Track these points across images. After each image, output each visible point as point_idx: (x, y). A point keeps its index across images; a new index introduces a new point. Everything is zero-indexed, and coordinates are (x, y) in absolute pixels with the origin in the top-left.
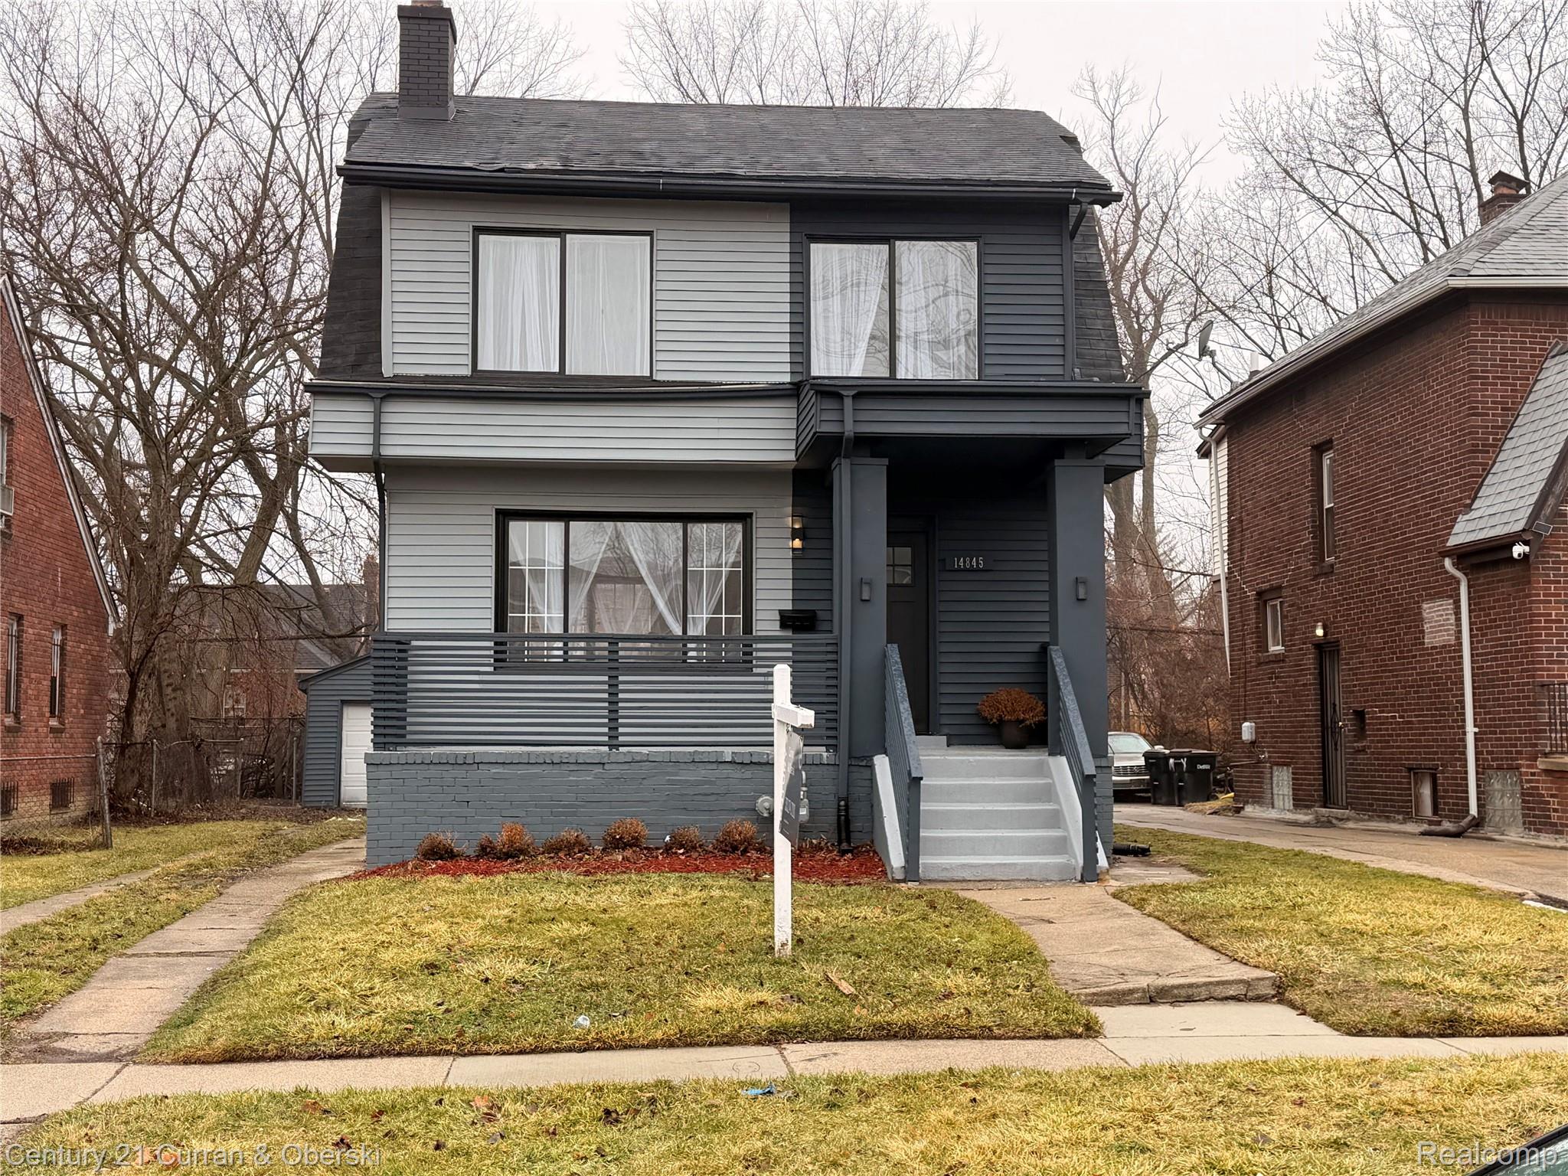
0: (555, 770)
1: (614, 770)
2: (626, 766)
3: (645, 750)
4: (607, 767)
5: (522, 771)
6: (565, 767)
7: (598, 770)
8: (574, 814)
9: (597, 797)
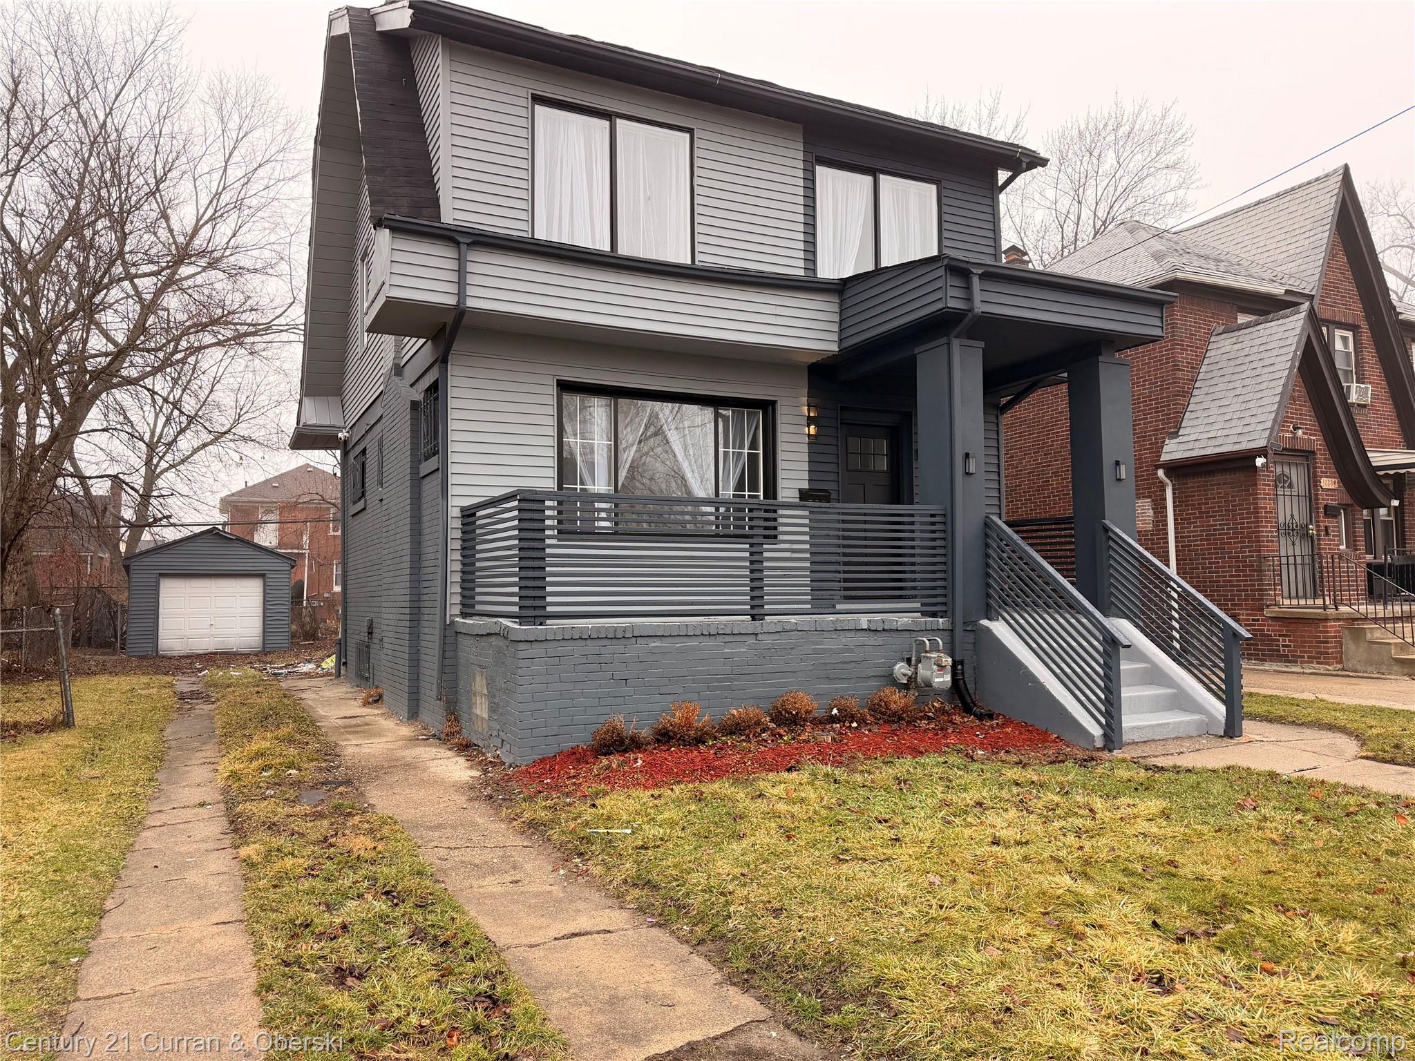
0: (711, 642)
1: (767, 640)
2: (776, 636)
3: (793, 619)
4: (760, 637)
5: (680, 644)
6: (720, 639)
7: (751, 640)
8: (729, 688)
9: (752, 669)
